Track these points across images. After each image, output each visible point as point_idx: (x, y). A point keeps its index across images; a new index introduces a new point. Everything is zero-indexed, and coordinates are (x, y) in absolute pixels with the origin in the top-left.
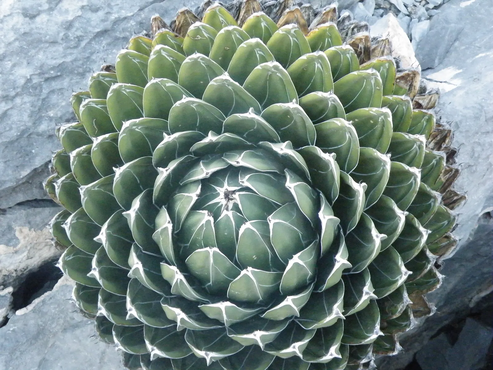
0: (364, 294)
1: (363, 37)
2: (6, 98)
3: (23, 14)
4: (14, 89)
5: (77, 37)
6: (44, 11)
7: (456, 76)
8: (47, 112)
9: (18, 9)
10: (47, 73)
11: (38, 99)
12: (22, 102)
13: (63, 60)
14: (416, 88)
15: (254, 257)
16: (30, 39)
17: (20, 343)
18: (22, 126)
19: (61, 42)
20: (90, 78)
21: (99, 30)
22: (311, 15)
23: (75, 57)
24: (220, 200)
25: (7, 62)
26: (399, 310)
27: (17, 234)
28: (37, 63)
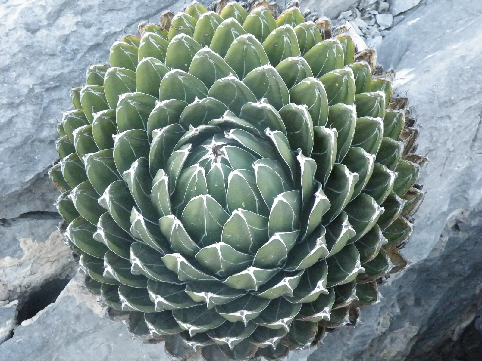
0: (343, 228)
1: (323, 22)
2: (11, 106)
3: (25, 28)
4: (19, 97)
5: (73, 50)
6: (44, 27)
7: (409, 73)
8: (48, 120)
9: (21, 24)
10: (47, 83)
11: (40, 108)
12: (25, 110)
13: (61, 71)
14: (373, 65)
15: (243, 204)
16: (32, 51)
17: (26, 355)
18: (26, 133)
19: (59, 54)
20: (88, 71)
21: (92, 44)
22: (277, 12)
23: (71, 68)
24: (209, 155)
25: (12, 72)
26: (377, 249)
27: (22, 245)
28: (39, 74)
